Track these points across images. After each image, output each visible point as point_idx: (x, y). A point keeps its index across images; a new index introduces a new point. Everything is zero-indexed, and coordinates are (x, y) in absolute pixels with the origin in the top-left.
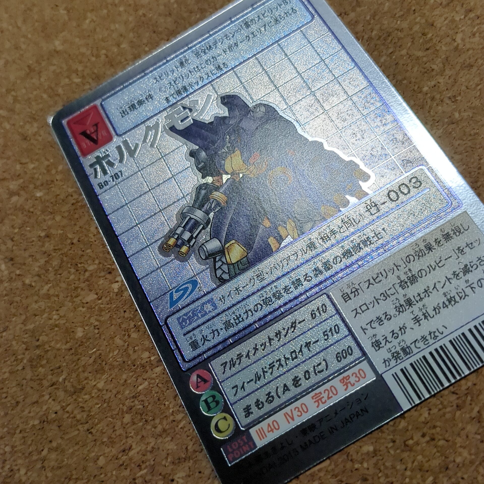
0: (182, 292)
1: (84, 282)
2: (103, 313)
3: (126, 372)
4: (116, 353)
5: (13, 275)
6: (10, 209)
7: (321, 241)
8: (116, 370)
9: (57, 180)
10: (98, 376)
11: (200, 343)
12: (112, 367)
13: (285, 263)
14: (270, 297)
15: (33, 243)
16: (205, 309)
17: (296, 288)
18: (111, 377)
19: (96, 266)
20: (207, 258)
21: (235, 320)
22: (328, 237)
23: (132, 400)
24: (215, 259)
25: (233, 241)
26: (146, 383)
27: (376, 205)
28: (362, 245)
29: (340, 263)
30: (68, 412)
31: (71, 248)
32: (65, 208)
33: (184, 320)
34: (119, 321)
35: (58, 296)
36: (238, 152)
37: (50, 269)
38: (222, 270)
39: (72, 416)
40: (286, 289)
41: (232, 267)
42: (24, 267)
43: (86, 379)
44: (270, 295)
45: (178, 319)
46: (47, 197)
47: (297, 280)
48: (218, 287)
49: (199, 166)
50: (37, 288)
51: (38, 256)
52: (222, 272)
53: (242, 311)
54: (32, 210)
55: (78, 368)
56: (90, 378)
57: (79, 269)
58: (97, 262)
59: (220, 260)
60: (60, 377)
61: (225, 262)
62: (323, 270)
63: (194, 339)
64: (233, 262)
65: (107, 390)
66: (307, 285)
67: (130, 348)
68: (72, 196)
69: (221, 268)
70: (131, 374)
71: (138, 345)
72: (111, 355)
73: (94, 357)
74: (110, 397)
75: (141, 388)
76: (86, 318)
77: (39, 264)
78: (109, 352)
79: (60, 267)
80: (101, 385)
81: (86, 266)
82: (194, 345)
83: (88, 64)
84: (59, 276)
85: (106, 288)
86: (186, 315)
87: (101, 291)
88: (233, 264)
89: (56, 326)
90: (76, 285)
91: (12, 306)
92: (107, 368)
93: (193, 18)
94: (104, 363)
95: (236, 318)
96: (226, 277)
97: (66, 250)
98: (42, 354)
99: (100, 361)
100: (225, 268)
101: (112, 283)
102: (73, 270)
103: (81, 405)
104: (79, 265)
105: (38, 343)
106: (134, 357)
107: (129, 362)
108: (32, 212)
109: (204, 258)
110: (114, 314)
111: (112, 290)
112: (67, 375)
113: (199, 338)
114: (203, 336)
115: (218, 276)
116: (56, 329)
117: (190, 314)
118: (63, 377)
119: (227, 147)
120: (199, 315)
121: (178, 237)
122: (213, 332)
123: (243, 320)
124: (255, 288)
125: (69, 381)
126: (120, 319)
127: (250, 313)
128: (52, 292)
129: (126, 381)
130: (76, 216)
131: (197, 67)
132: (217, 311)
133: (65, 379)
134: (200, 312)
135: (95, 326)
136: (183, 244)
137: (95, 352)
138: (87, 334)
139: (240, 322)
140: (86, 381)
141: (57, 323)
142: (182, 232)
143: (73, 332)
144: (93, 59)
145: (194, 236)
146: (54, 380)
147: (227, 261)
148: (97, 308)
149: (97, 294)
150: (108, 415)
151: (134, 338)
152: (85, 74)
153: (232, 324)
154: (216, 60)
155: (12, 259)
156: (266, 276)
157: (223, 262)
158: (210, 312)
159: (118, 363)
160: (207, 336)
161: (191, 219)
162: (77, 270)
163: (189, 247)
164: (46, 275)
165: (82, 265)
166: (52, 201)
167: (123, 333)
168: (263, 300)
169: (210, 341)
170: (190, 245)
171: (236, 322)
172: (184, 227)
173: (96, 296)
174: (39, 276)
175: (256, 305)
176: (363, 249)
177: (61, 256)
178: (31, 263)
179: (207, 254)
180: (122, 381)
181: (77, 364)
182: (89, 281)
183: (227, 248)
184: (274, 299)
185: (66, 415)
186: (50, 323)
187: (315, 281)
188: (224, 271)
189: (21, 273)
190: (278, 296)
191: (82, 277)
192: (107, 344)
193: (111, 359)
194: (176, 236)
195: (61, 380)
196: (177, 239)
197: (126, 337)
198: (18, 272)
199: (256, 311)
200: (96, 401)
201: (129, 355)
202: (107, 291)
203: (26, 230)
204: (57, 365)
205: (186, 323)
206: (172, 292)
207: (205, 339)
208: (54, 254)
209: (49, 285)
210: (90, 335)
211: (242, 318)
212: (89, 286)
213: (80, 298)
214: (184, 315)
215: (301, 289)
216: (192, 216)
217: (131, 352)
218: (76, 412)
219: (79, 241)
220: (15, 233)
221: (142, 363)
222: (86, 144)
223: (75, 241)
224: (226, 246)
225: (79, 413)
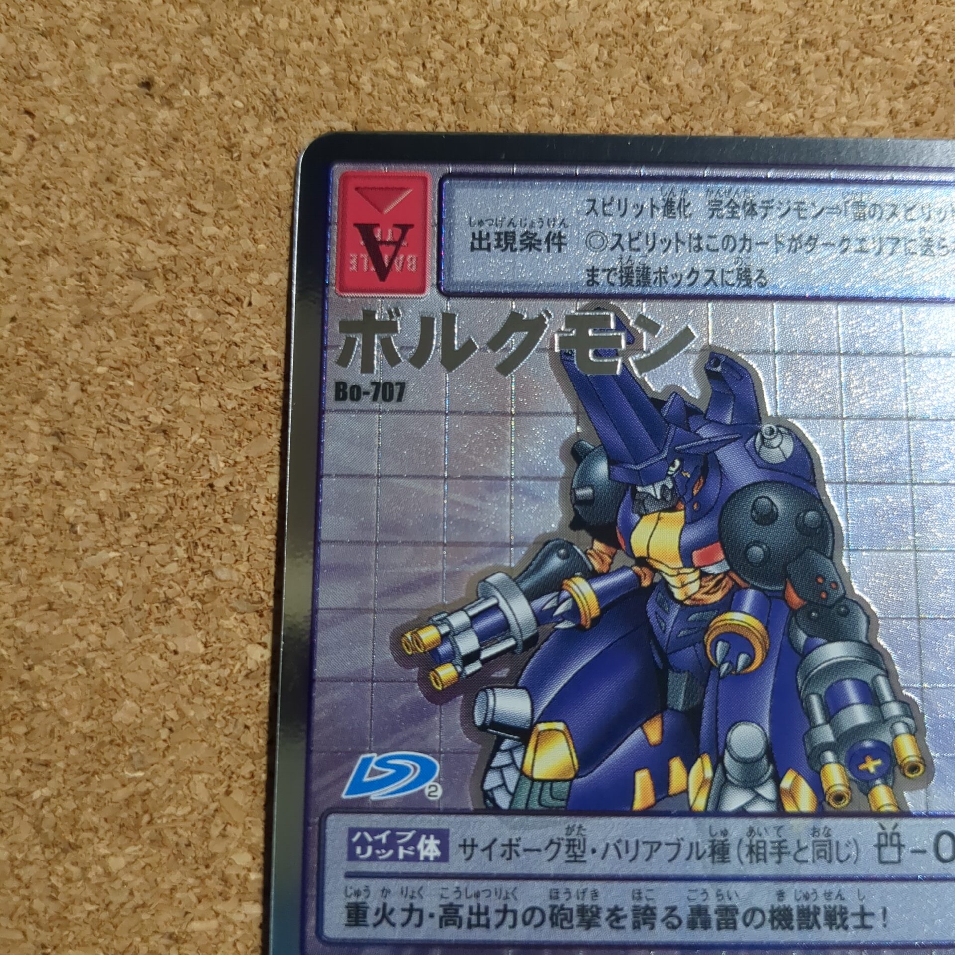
0: (391, 772)
1: (192, 598)
2: (198, 700)
3: (182, 869)
4: (180, 812)
5: (45, 475)
6: (113, 305)
7: (744, 851)
8: (165, 853)
9: (250, 304)
10: (120, 840)
11: (371, 918)
12: (158, 841)
13: (644, 849)
14: (571, 910)
15: (125, 427)
16: (420, 846)
17: (636, 926)
18: (147, 860)
19: (235, 577)
20: (484, 727)
21: (471, 913)
22: (765, 854)
23: (166, 941)
24: (501, 740)
25: (560, 726)
26: (214, 924)
27: (900, 846)
28: (821, 918)
29: (757, 927)
30: (19, 878)
31: (203, 494)
32: (235, 388)
33: (363, 842)
34: (224, 742)
35: (119, 591)
36: (680, 515)
37: (134, 516)
38: (503, 778)
39: (23, 892)
40: (615, 914)
41: (527, 785)
42: (77, 471)
43: (90, 829)
44: (573, 904)
45: (352, 832)
46: (208, 334)
47: (647, 908)
48: (476, 812)
49: (580, 493)
50: (81, 545)
51: (122, 467)
52: (500, 782)
53: (496, 904)
54: (159, 340)
55: (87, 794)
56: (101, 833)
57: (196, 558)
58: (243, 567)
59: (510, 751)
60: (38, 787)
61: (519, 764)
62: (714, 924)
63: (360, 899)
64: (536, 776)
65: (124, 884)
66: (661, 934)
67: (218, 820)
68: (265, 367)
69: (502, 772)
70: (191, 881)
71: (236, 825)
72: (170, 809)
73: (131, 789)
74: (123, 905)
75: (196, 925)
76: (155, 688)
77: (114, 487)
78: (170, 799)
79: (156, 526)
80: (116, 863)
81: (215, 562)
82: (356, 914)
83: (461, 56)
84: (143, 545)
85: (234, 644)
86: (374, 832)
87: (219, 645)
88: (533, 780)
89: (84, 662)
90: (170, 593)
91: (8, 550)
92: (146, 834)
93: (751, 104)
94: (146, 818)
95: (475, 910)
96: (503, 800)
97: (189, 492)
98: (26, 708)
99: (138, 807)
100: (512, 777)
101: (251, 641)
102: (180, 552)
103: (54, 880)
104: (200, 550)
105: (26, 676)
106: (217, 847)
107: (200, 854)
108: (158, 348)
109: (478, 721)
110: (219, 717)
111: (243, 657)
112: (55, 793)
113: (373, 904)
114: (385, 905)
115: (487, 787)
116: (81, 670)
117: (384, 837)
118: (46, 792)
119: (664, 487)
120: (402, 851)
121: (447, 634)
122: (411, 910)
123: (487, 926)
124: (551, 869)
125: (53, 811)
126: (228, 739)
127: (510, 918)
128: (111, 573)
129: (173, 889)
130: (252, 425)
131: (699, 238)
132: (443, 868)
133: (47, 800)
134: (406, 846)
135: (165, 720)
136: (449, 658)
137: (138, 781)
138: (141, 726)
139: (478, 925)
140: (89, 835)
141: (89, 655)
142: (464, 629)
143: (114, 700)
144: (480, 50)
145: (485, 654)
146: (23, 785)
147: (523, 763)
148: (190, 677)
149: (206, 646)
150: (101, 940)
151: (236, 805)
152: (442, 76)
153: (460, 918)
154: (749, 251)
155: (59, 434)
156: (588, 856)
157: (514, 763)
158: (427, 859)
159: (175, 838)
160: (392, 911)
161: (496, 608)
162: (190, 559)
163: (459, 674)
164: (118, 524)
165: (208, 553)
166: (214, 348)
167: (219, 775)
168: (553, 907)
169: (393, 925)
170: (463, 670)
171: (469, 920)
172: (474, 619)
173: (202, 650)
174: (101, 515)
175: (533, 909)
176: (819, 927)
177: (171, 500)
178: (98, 472)
179: (490, 716)
180: (166, 886)
181: (87, 782)
182: (203, 603)
183: (539, 733)
184: (576, 920)
185: (13, 883)
186: (73, 647)
187: (684, 935)
188: (504, 784)
189: (64, 481)
190: (589, 917)
191: (192, 583)
192: (173, 778)
193: (165, 820)
194: (445, 629)
195: (37, 795)
196: (444, 637)
197: (222, 789)
198: (59, 475)
199: (526, 923)
200: (89, 893)
201: (207, 837)
202: (232, 653)
203: (122, 383)
204: (43, 757)
205: (364, 851)
206: (370, 759)
207: (385, 915)
208: (159, 486)
209: (113, 554)
210: (145, 732)
211: (488, 920)
212: (199, 613)
213: (165, 630)
214: (369, 830)
215: (644, 935)
216: (503, 605)
217: (215, 832)
218: (37, 890)
219: (227, 489)
220: (97, 375)
221: (227, 872)
222: (359, 261)
223: (220, 484)
224: (542, 727)
225: (40, 897)
